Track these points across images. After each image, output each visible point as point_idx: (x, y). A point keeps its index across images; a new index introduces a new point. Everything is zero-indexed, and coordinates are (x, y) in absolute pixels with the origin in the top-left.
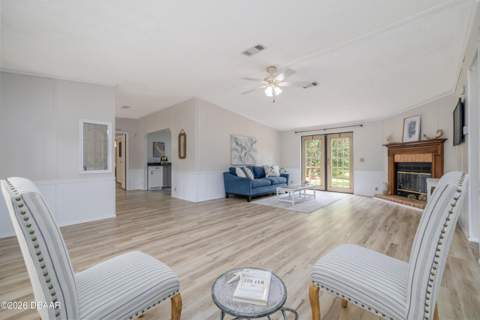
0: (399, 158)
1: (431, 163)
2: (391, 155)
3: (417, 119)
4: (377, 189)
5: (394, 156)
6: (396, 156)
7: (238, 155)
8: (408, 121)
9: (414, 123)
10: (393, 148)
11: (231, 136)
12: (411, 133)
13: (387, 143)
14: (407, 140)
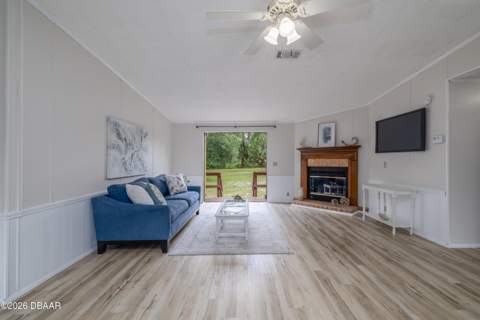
0: (312, 162)
1: (347, 168)
2: (304, 159)
3: (332, 126)
4: (288, 194)
5: (307, 161)
6: (309, 160)
7: (120, 157)
8: (323, 127)
9: (329, 129)
10: (307, 152)
11: (108, 119)
12: (327, 138)
13: (300, 147)
14: (322, 145)
